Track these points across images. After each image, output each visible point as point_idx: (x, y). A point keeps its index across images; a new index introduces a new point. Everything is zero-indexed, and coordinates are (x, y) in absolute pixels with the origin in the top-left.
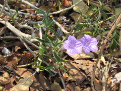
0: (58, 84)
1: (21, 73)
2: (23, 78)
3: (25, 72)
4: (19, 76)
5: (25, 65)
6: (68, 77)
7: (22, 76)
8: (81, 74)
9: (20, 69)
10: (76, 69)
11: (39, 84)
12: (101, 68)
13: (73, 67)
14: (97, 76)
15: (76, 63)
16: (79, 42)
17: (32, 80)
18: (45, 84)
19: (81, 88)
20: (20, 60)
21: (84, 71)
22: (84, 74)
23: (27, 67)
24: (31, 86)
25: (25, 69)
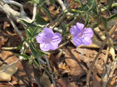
0: (48, 77)
1: (6, 57)
2: (6, 63)
3: (10, 56)
4: (2, 61)
5: (11, 48)
6: (64, 68)
7: (6, 61)
8: (81, 67)
9: (5, 52)
10: (76, 60)
11: (24, 74)
12: (108, 63)
13: (73, 57)
14: (100, 72)
15: (77, 52)
16: (57, 37)
17: (17, 68)
18: (33, 75)
19: (77, 84)
20: (6, 40)
21: (85, 64)
22: (85, 68)
23: (14, 51)
24: (14, 75)
25: (11, 53)
